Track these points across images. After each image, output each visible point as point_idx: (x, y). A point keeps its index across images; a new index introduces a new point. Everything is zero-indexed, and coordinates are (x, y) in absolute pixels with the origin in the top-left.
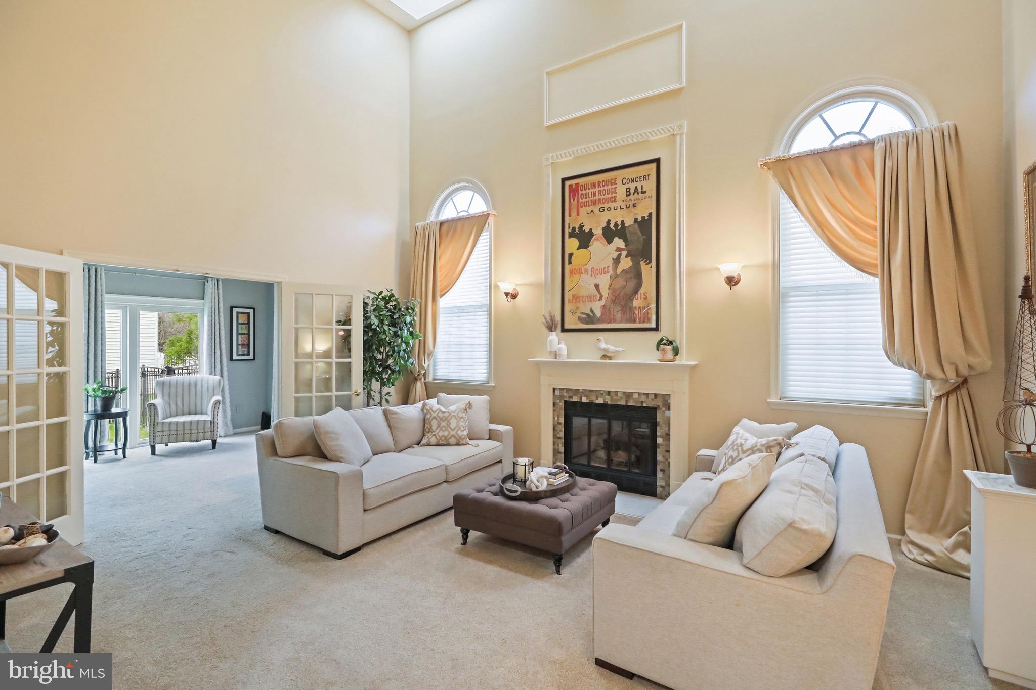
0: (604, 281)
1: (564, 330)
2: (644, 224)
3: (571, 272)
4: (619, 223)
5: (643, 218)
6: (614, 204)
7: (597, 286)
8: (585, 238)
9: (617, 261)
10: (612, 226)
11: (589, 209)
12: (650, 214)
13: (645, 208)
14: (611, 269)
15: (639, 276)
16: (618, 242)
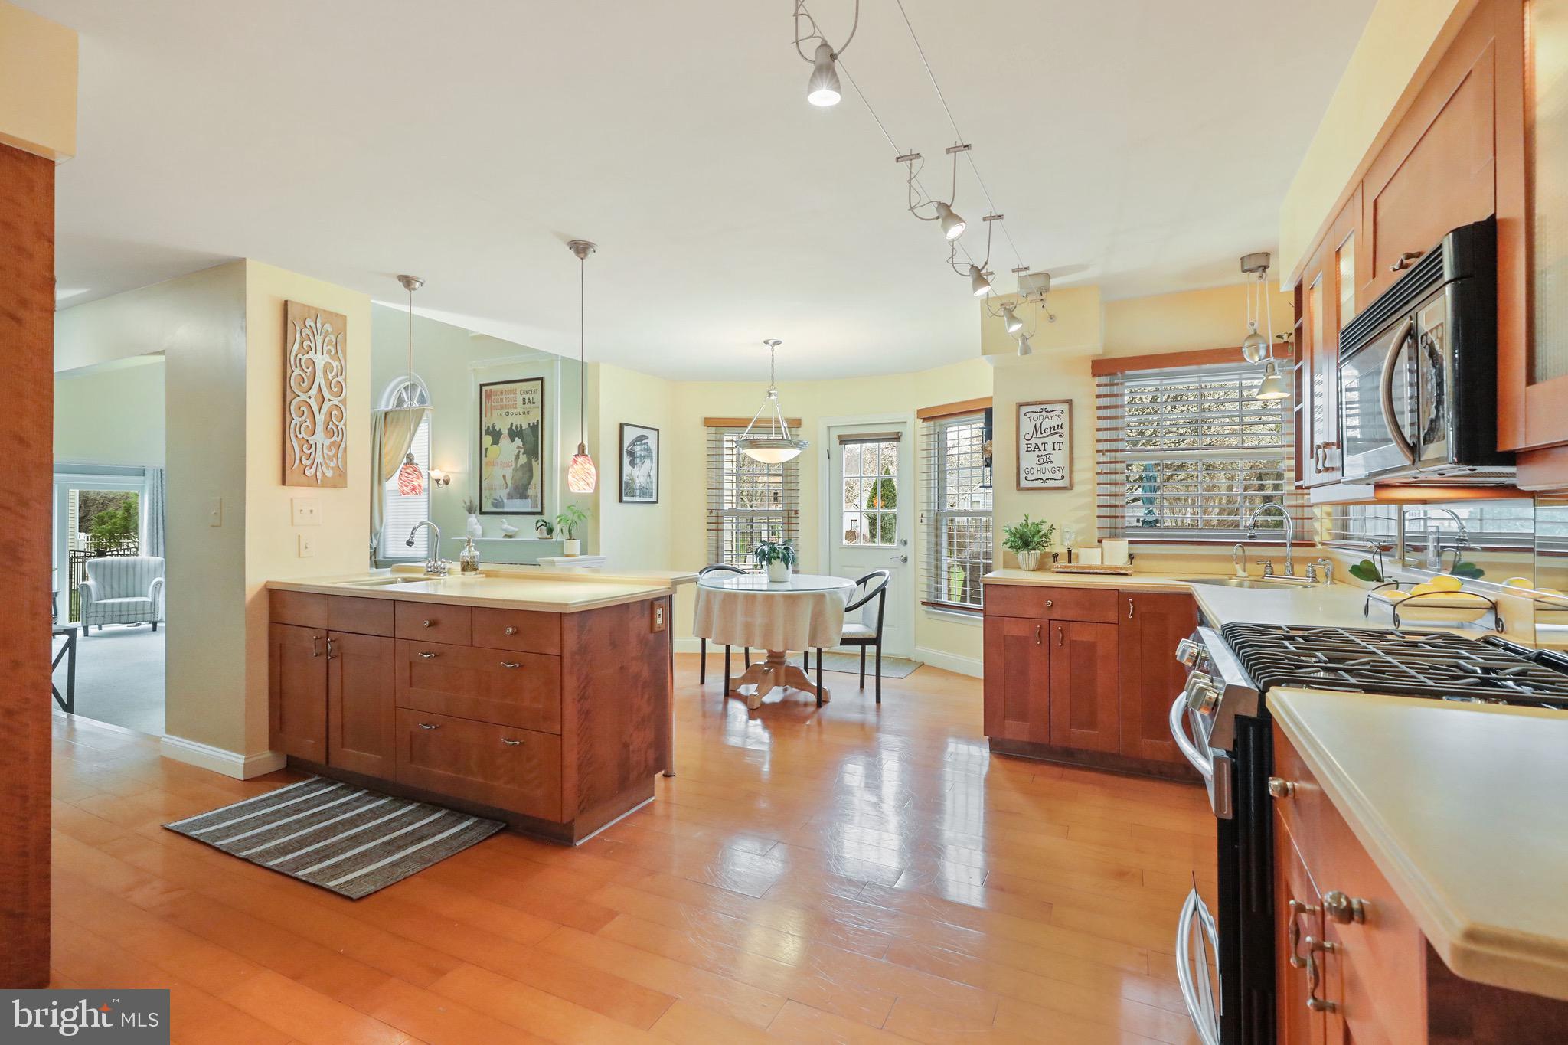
0: (509, 472)
1: (482, 513)
2: (534, 428)
3: (487, 464)
4: (519, 426)
5: (534, 423)
6: (513, 411)
7: (504, 477)
8: (496, 436)
9: (517, 457)
10: (514, 428)
11: (499, 412)
12: (538, 421)
13: (535, 417)
14: (513, 464)
15: (531, 470)
16: (518, 442)
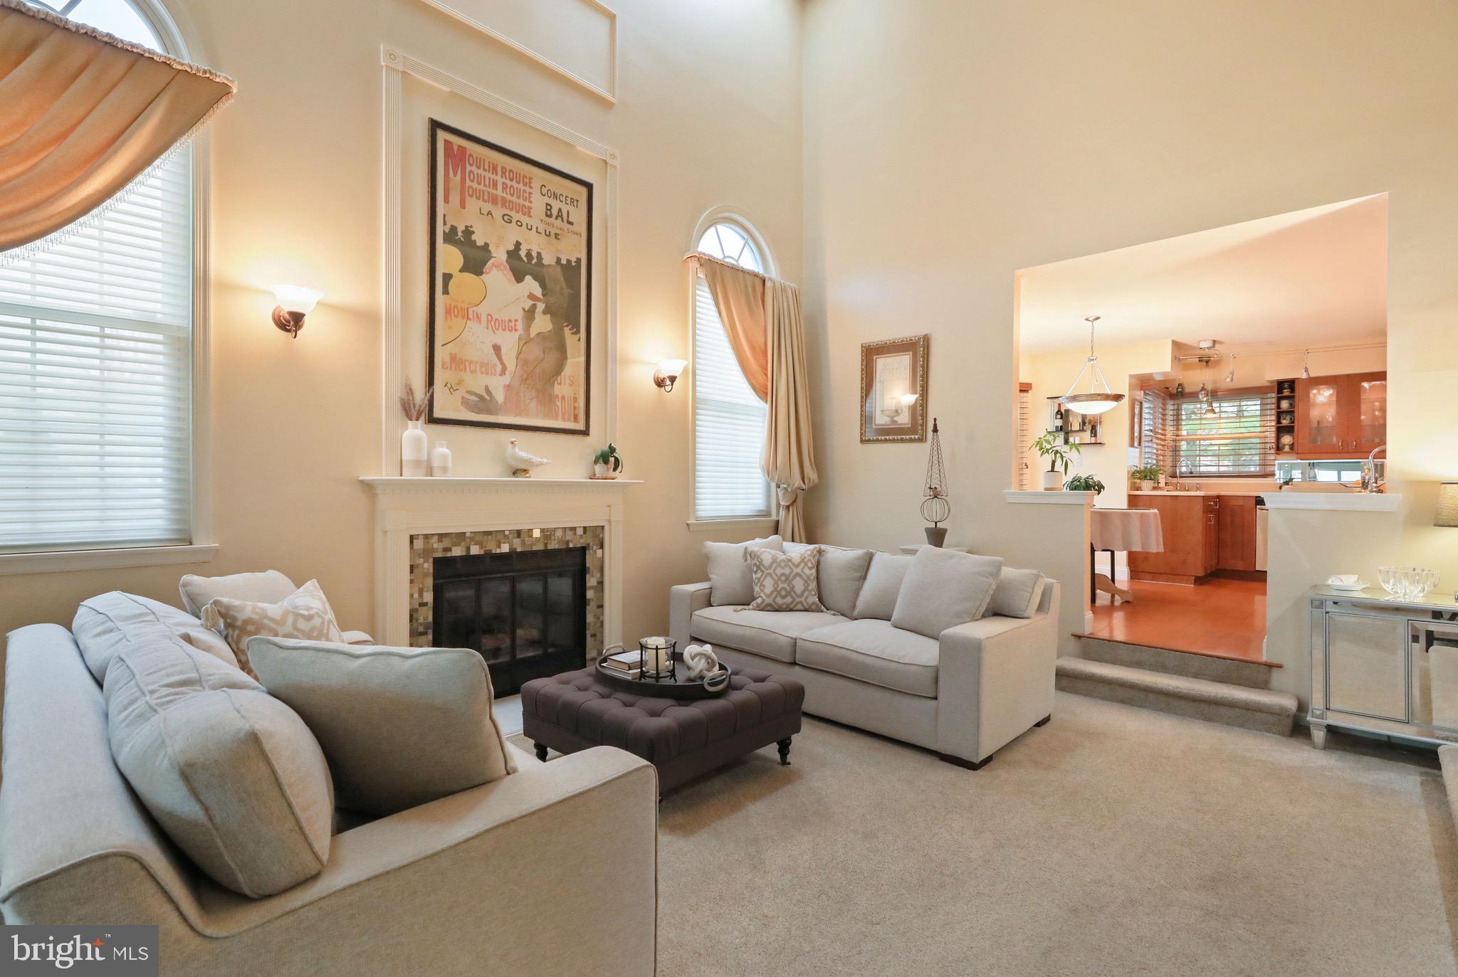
0: (509, 343)
1: (432, 420)
2: (570, 270)
3: (448, 311)
4: (534, 254)
5: (569, 261)
6: (525, 220)
7: (497, 349)
8: (476, 262)
9: (530, 314)
10: (523, 253)
11: (487, 207)
12: (579, 260)
13: (572, 250)
14: (520, 326)
15: (562, 348)
16: (531, 285)
